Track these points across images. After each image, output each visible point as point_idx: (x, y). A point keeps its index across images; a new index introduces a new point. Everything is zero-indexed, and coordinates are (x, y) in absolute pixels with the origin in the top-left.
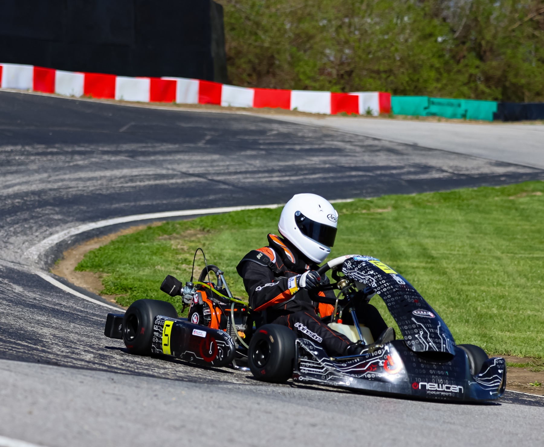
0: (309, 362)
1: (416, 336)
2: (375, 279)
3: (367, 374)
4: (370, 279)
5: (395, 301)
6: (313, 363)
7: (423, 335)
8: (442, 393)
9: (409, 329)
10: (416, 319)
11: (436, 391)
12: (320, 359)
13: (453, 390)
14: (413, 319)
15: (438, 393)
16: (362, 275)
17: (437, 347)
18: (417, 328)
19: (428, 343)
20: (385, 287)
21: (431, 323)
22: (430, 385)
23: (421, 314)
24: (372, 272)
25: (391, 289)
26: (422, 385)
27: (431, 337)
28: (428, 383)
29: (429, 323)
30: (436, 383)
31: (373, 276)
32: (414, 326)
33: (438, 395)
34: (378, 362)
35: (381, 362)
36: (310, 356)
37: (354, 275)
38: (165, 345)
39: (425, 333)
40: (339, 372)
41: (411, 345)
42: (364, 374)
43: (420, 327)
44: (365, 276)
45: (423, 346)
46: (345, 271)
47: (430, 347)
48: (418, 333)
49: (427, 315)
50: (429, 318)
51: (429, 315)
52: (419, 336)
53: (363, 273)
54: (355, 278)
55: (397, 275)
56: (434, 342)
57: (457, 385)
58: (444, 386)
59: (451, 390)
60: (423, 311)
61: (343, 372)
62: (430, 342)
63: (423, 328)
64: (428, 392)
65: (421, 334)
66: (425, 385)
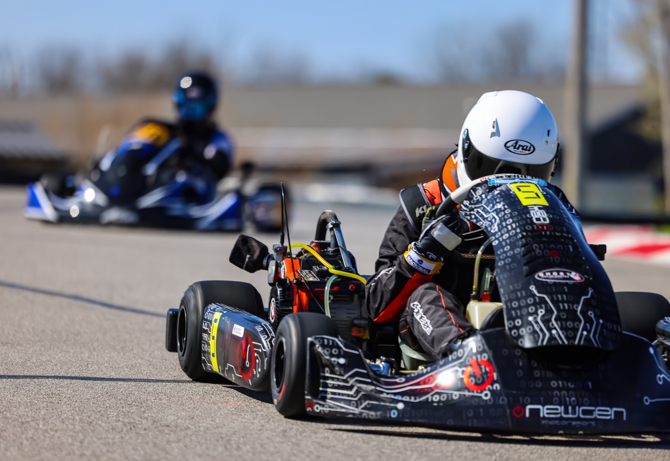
0: (333, 379)
1: (531, 318)
2: (500, 218)
3: (432, 396)
4: (494, 217)
5: (513, 256)
6: (338, 380)
7: (543, 316)
9: (520, 308)
10: (537, 288)
11: (561, 418)
12: (347, 372)
13: (599, 415)
14: (533, 288)
16: (486, 212)
17: (567, 337)
18: (535, 304)
19: (549, 330)
20: (508, 232)
21: (567, 294)
22: (548, 409)
23: (551, 277)
24: (500, 206)
25: (517, 234)
26: (531, 410)
27: (557, 319)
28: (544, 405)
29: (563, 292)
30: (560, 404)
31: (499, 212)
32: (530, 300)
35: (460, 370)
36: (332, 368)
37: (478, 212)
39: (549, 311)
40: (383, 393)
41: (520, 337)
42: (429, 396)
43: (543, 301)
44: (490, 213)
45: (539, 336)
46: (466, 206)
47: (552, 338)
48: (536, 313)
49: (564, 279)
50: (567, 284)
51: (571, 279)
52: (535, 318)
53: (488, 209)
54: (476, 218)
55: (543, 208)
56: (561, 329)
57: (611, 406)
58: (580, 410)
59: (596, 415)
60: (558, 272)
61: (388, 394)
62: (555, 329)
63: (546, 303)
64: (543, 422)
65: (540, 314)
66: (538, 410)
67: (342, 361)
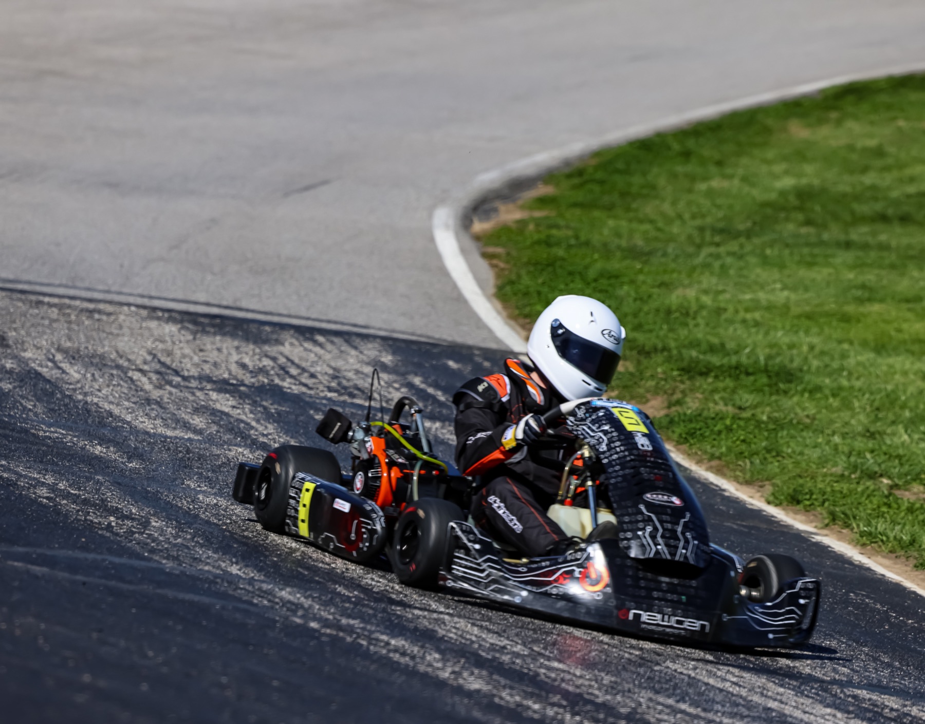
0: (466, 560)
1: (640, 533)
2: (608, 439)
3: (551, 588)
4: (601, 437)
5: (624, 476)
6: (471, 562)
7: (651, 532)
8: (668, 630)
9: (630, 522)
10: (646, 507)
11: (658, 625)
12: (481, 557)
14: (642, 507)
15: (661, 629)
16: (593, 431)
17: (669, 553)
18: (643, 521)
19: (656, 544)
20: (617, 453)
21: (670, 515)
22: (649, 615)
23: (657, 499)
24: (606, 428)
25: (625, 456)
26: (635, 614)
27: (663, 536)
28: (646, 611)
29: (666, 514)
30: (658, 613)
31: (605, 433)
32: (640, 518)
33: (659, 633)
34: (573, 570)
35: (577, 570)
36: (467, 551)
37: (584, 429)
38: (303, 521)
39: (655, 529)
40: (509, 579)
41: (629, 548)
42: (548, 588)
43: (650, 519)
44: (596, 432)
45: (646, 549)
46: (572, 422)
47: (657, 552)
48: (644, 529)
49: (668, 502)
50: (669, 507)
51: (672, 502)
52: (644, 533)
53: (594, 428)
54: (582, 434)
55: (645, 435)
56: (666, 545)
57: (699, 619)
58: (674, 619)
60: (663, 495)
61: (515, 581)
62: (660, 544)
63: (652, 520)
64: (644, 626)
65: (648, 531)
66: (640, 615)
67: (477, 546)
